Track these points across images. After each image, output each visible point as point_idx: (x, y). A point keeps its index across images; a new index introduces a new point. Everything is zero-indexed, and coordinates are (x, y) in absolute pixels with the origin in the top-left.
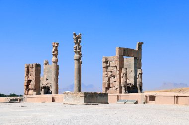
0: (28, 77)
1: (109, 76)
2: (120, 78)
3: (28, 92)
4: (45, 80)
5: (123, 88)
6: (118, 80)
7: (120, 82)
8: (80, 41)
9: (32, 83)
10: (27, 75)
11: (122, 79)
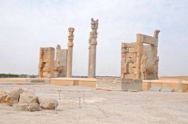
0: (43, 60)
1: (127, 61)
2: (140, 64)
3: (42, 74)
4: (57, 63)
5: (143, 74)
6: (137, 66)
7: (140, 68)
8: (97, 26)
9: (46, 65)
10: (42, 58)
11: (142, 65)
